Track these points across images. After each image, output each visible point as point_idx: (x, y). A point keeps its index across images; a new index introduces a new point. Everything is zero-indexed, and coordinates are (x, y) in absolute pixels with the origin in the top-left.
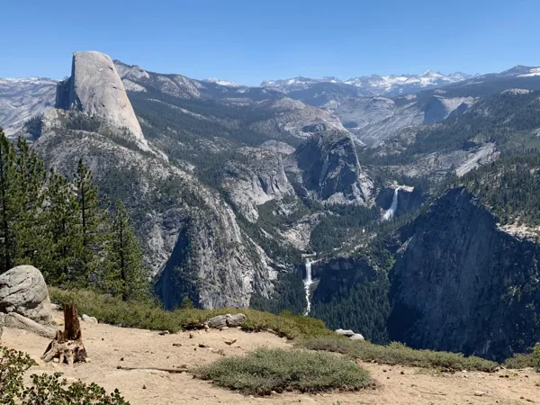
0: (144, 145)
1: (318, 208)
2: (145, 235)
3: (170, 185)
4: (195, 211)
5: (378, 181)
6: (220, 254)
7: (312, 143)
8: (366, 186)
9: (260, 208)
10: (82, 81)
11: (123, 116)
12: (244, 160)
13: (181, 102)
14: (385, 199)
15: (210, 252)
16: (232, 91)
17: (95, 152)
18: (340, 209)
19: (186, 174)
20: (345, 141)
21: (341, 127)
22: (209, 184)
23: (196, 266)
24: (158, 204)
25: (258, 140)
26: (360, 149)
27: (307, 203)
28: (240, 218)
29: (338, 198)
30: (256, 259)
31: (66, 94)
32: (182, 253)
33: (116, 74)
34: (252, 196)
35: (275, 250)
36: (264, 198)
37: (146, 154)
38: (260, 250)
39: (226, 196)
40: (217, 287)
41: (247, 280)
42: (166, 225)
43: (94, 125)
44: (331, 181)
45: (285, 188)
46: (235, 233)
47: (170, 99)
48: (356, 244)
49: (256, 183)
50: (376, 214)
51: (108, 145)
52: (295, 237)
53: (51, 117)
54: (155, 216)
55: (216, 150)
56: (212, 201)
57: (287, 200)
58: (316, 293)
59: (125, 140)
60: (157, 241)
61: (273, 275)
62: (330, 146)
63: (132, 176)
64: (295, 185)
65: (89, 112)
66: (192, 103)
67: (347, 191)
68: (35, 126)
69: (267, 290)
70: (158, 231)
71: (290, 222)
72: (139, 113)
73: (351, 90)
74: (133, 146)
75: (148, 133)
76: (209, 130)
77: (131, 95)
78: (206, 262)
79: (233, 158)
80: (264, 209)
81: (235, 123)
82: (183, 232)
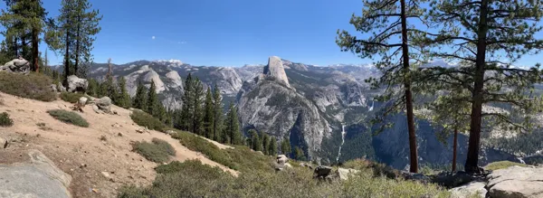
0: (289, 86)
1: (346, 107)
2: (287, 116)
3: (296, 99)
4: (304, 108)
5: (367, 98)
6: (312, 123)
7: (345, 85)
8: (363, 100)
9: (326, 107)
10: (271, 66)
11: (283, 77)
12: (321, 91)
13: (302, 72)
14: (370, 104)
15: (308, 122)
16: (318, 68)
17: (273, 87)
18: (355, 107)
19: (301, 96)
20: (355, 85)
21: (355, 80)
22: (309, 99)
23: (303, 128)
24: (291, 105)
25: (327, 84)
26: (361, 88)
27: (343, 106)
28: (320, 111)
29: (354, 104)
30: (325, 124)
31: (266, 69)
32: (299, 121)
33: (281, 63)
34: (324, 103)
35: (332, 122)
36: (328, 104)
37: (289, 89)
38: (326, 122)
39: (315, 103)
40: (310, 134)
41: (321, 132)
42: (294, 112)
43: (273, 79)
44: (351, 99)
45: (335, 101)
46: (317, 116)
47: (297, 71)
48: (360, 119)
49: (325, 99)
50: (367, 108)
51: (277, 86)
52: (339, 117)
53: (261, 76)
54: (290, 109)
55: (312, 87)
56: (310, 104)
57: (336, 104)
58: (346, 136)
59: (283, 84)
60: (291, 117)
61: (331, 130)
62: (351, 87)
63: (284, 95)
64: (339, 100)
65: (273, 75)
66: (305, 73)
67: (357, 101)
68: (256, 79)
69: (328, 136)
70: (291, 114)
71: (337, 112)
72: (288, 75)
73: (358, 69)
74: (285, 86)
75: (290, 82)
76: (311, 81)
77: (285, 70)
78: (307, 126)
79: (318, 90)
80: (328, 108)
81: (319, 79)
82: (299, 115)
